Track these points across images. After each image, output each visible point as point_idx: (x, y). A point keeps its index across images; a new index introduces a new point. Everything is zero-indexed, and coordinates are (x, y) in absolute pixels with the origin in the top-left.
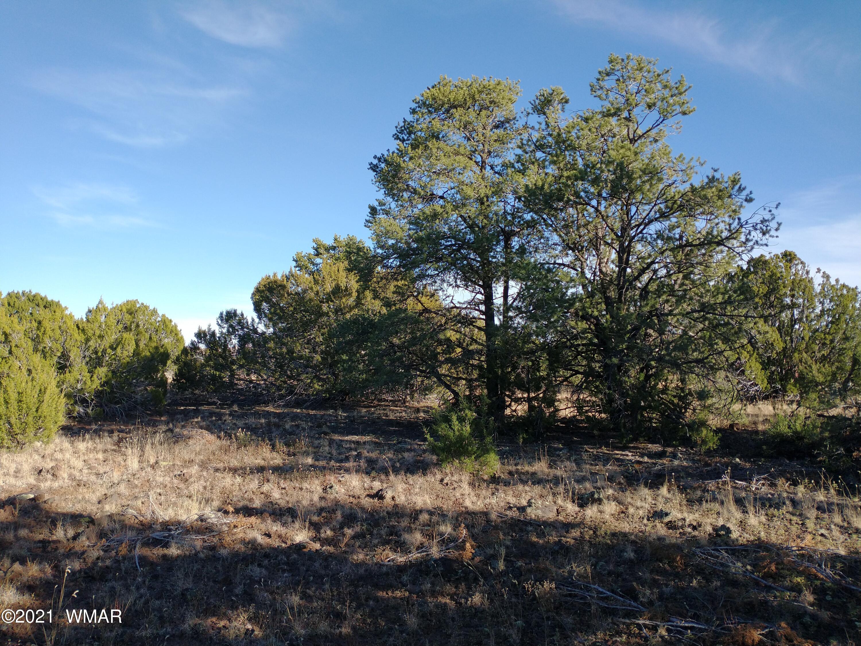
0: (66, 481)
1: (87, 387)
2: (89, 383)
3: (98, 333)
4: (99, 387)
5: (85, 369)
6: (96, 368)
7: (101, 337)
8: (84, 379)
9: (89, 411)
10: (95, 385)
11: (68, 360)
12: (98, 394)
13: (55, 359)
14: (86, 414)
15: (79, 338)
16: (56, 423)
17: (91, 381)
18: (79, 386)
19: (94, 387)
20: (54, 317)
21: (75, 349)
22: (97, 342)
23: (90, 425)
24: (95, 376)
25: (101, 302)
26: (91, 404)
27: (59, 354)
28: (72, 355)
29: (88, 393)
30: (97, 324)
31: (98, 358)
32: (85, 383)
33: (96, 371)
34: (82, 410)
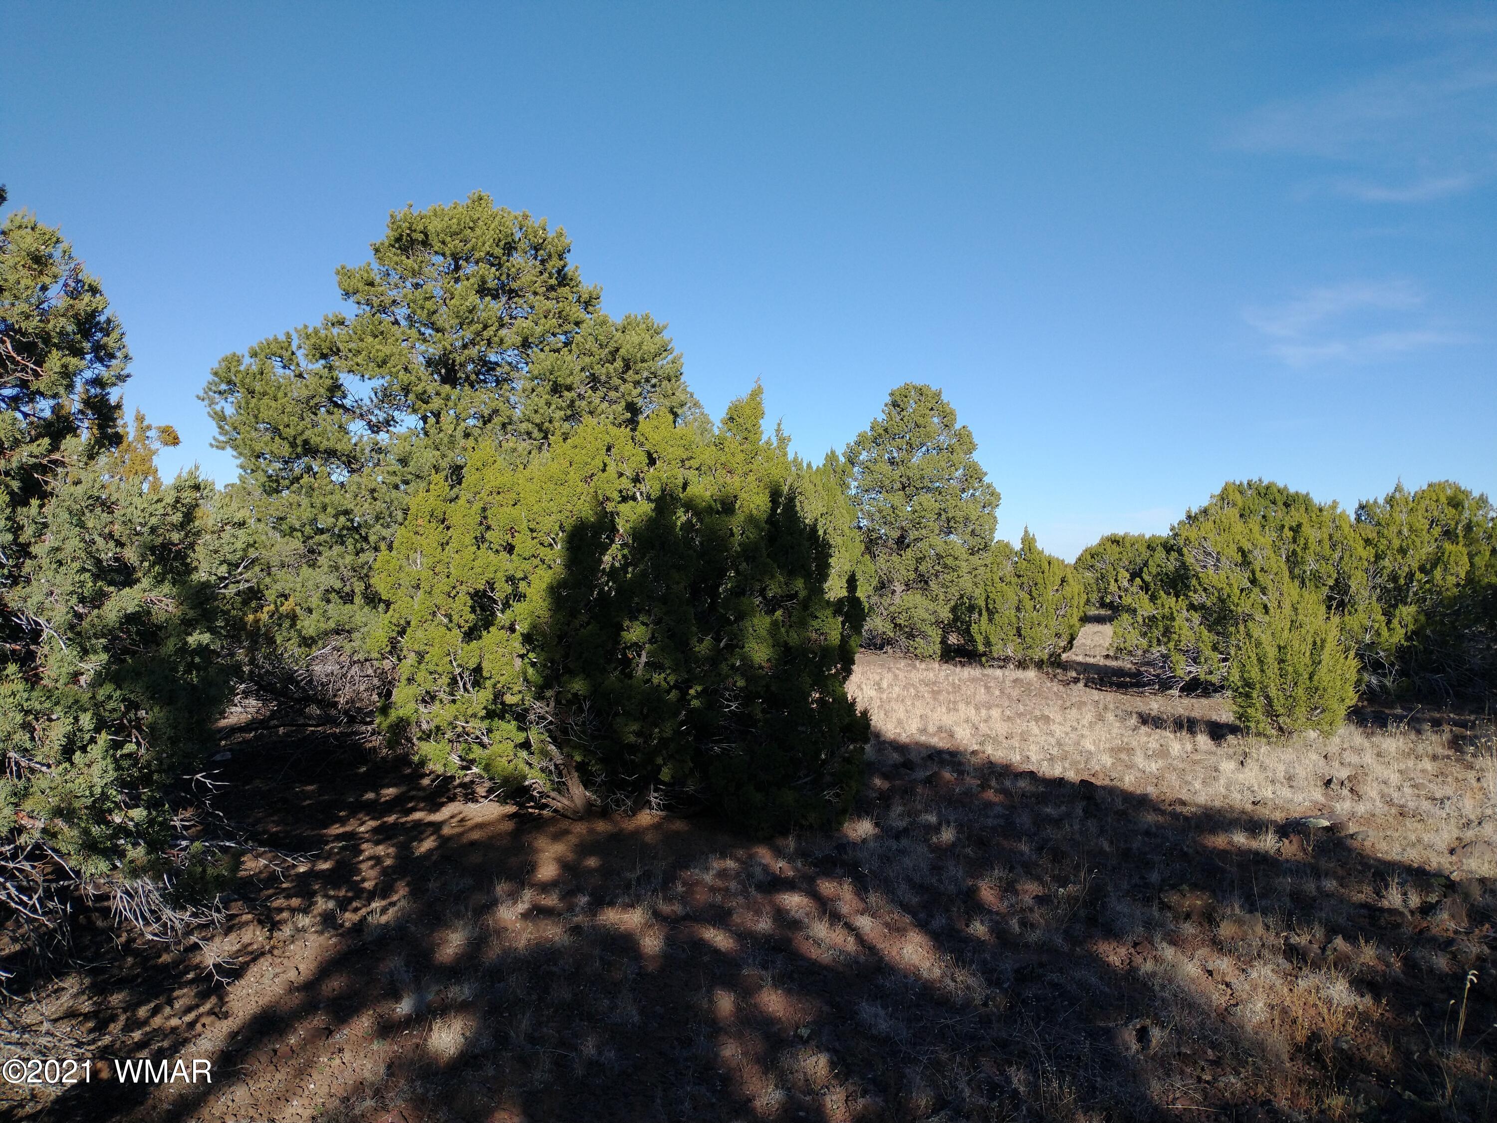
0: (1378, 803)
1: (1382, 639)
2: (1385, 633)
3: (1396, 543)
4: (1403, 642)
5: (1377, 607)
6: (1395, 606)
7: (1403, 551)
8: (1377, 625)
9: (1388, 683)
10: (1398, 636)
11: (1346, 593)
12: (1402, 653)
13: (1325, 591)
14: (1382, 686)
15: (1364, 554)
16: (1343, 700)
17: (1389, 629)
18: (1368, 638)
19: (1395, 640)
20: (1321, 519)
21: (1359, 573)
22: (1395, 560)
23: (1392, 708)
24: (1395, 622)
25: (1398, 489)
26: (1391, 673)
27: (1331, 582)
28: (1353, 585)
29: (1384, 651)
30: (1394, 529)
31: (1398, 589)
32: (1378, 634)
33: (1397, 612)
34: (1374, 681)
